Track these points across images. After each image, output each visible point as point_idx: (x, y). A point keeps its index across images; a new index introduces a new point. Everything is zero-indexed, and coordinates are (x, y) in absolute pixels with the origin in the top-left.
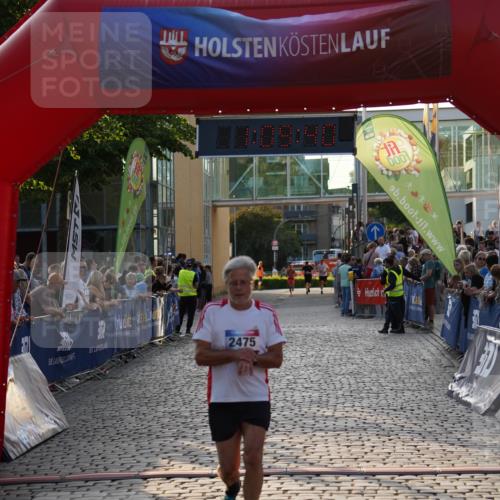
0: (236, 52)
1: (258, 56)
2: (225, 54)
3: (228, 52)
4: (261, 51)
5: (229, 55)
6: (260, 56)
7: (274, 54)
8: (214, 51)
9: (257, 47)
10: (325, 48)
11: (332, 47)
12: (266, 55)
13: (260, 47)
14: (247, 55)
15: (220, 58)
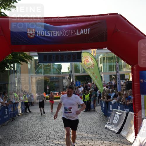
0: (48, 35)
1: (54, 36)
2: (45, 35)
3: (46, 35)
4: (55, 35)
5: (47, 36)
6: (55, 36)
7: (59, 35)
8: (42, 34)
9: (54, 33)
10: (73, 34)
11: (75, 33)
12: (57, 36)
13: (55, 33)
14: (52, 36)
15: (44, 36)
